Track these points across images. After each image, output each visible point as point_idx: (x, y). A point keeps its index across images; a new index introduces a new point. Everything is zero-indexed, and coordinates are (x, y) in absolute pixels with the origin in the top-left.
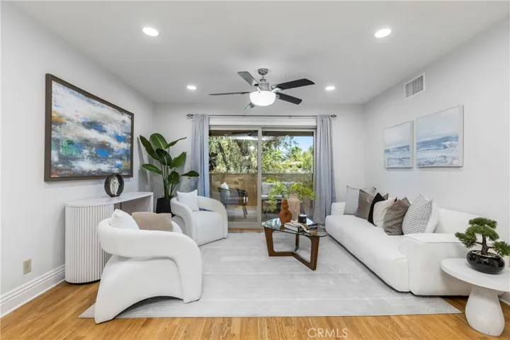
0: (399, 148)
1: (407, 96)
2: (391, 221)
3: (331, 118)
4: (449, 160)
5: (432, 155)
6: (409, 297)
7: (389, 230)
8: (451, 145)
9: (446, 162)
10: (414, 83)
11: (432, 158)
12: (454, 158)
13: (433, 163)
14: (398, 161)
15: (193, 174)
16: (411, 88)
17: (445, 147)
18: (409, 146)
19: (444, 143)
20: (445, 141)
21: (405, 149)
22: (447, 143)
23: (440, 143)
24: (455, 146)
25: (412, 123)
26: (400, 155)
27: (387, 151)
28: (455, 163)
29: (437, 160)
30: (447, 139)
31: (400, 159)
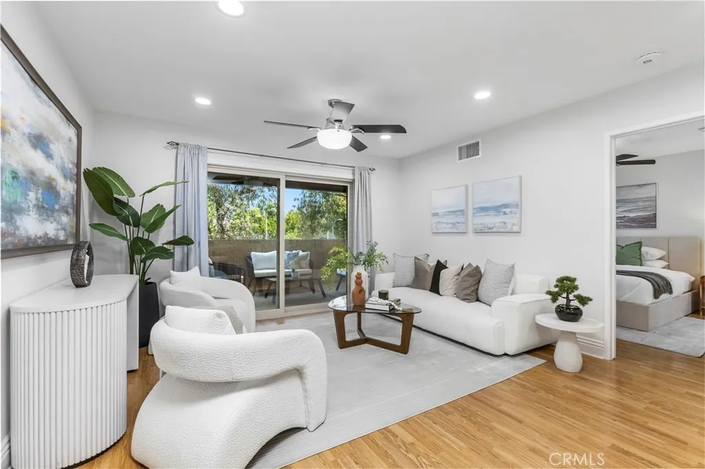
0: (450, 212)
1: (460, 159)
2: (468, 288)
3: (370, 171)
4: (509, 226)
5: (491, 220)
6: (506, 358)
7: (466, 297)
8: (511, 212)
9: (506, 228)
10: (468, 147)
11: (491, 224)
12: (514, 224)
13: (493, 228)
14: (450, 226)
15: (185, 241)
16: (464, 152)
17: (505, 213)
18: (463, 210)
19: (504, 210)
20: (506, 208)
21: (458, 213)
22: (507, 210)
23: (498, 209)
24: (515, 213)
25: (467, 187)
26: (452, 219)
27: (435, 215)
28: (516, 229)
29: (497, 225)
30: (506, 206)
31: (453, 224)
